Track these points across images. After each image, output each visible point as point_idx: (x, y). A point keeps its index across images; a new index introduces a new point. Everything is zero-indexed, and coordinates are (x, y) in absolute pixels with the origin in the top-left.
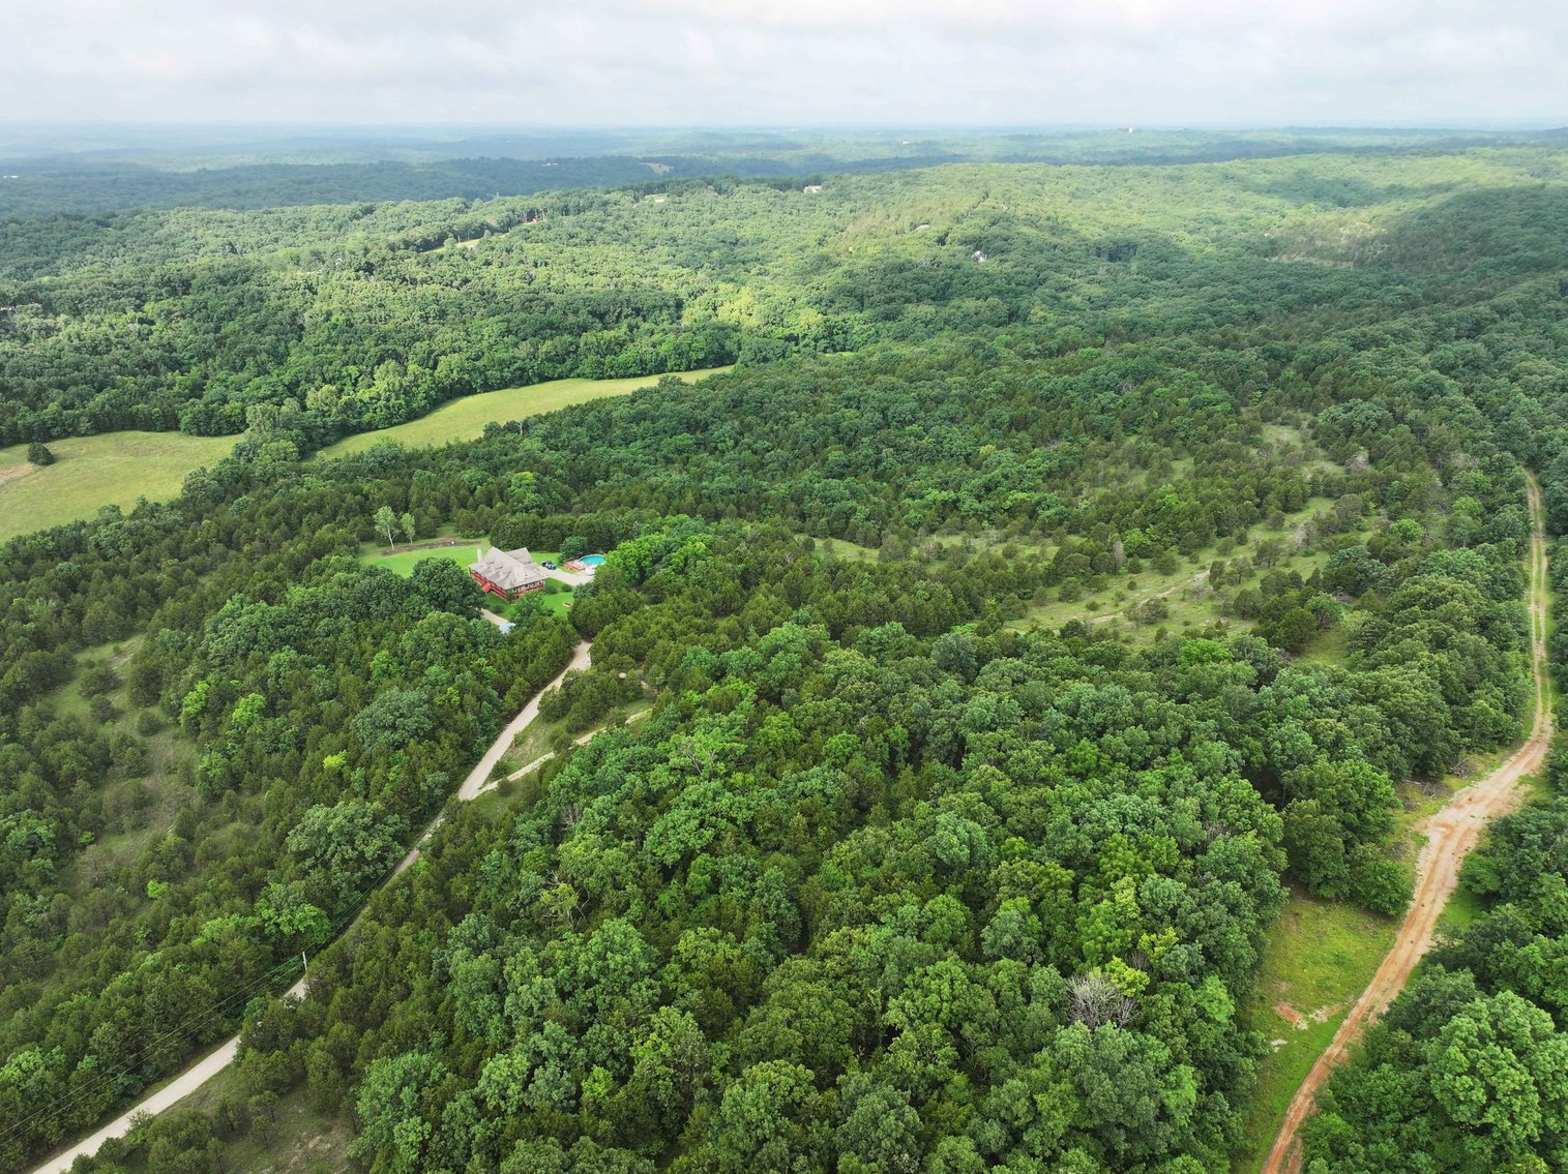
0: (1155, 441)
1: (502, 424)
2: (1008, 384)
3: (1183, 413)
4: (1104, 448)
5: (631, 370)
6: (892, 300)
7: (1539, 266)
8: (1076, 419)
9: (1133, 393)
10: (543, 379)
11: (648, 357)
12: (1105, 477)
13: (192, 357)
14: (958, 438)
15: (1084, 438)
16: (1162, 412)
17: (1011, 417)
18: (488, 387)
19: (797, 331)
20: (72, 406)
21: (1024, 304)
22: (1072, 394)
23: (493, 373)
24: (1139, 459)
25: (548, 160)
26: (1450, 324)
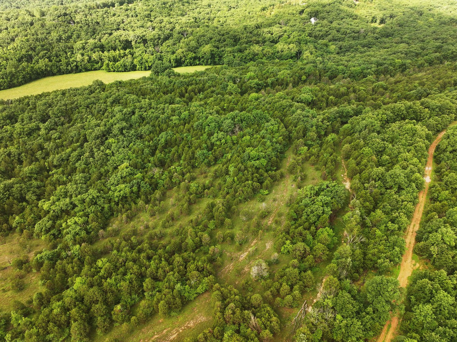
5: (120, 69)
10: (87, 70)
11: (127, 64)
18: (60, 72)
19: (200, 55)
23: (63, 67)
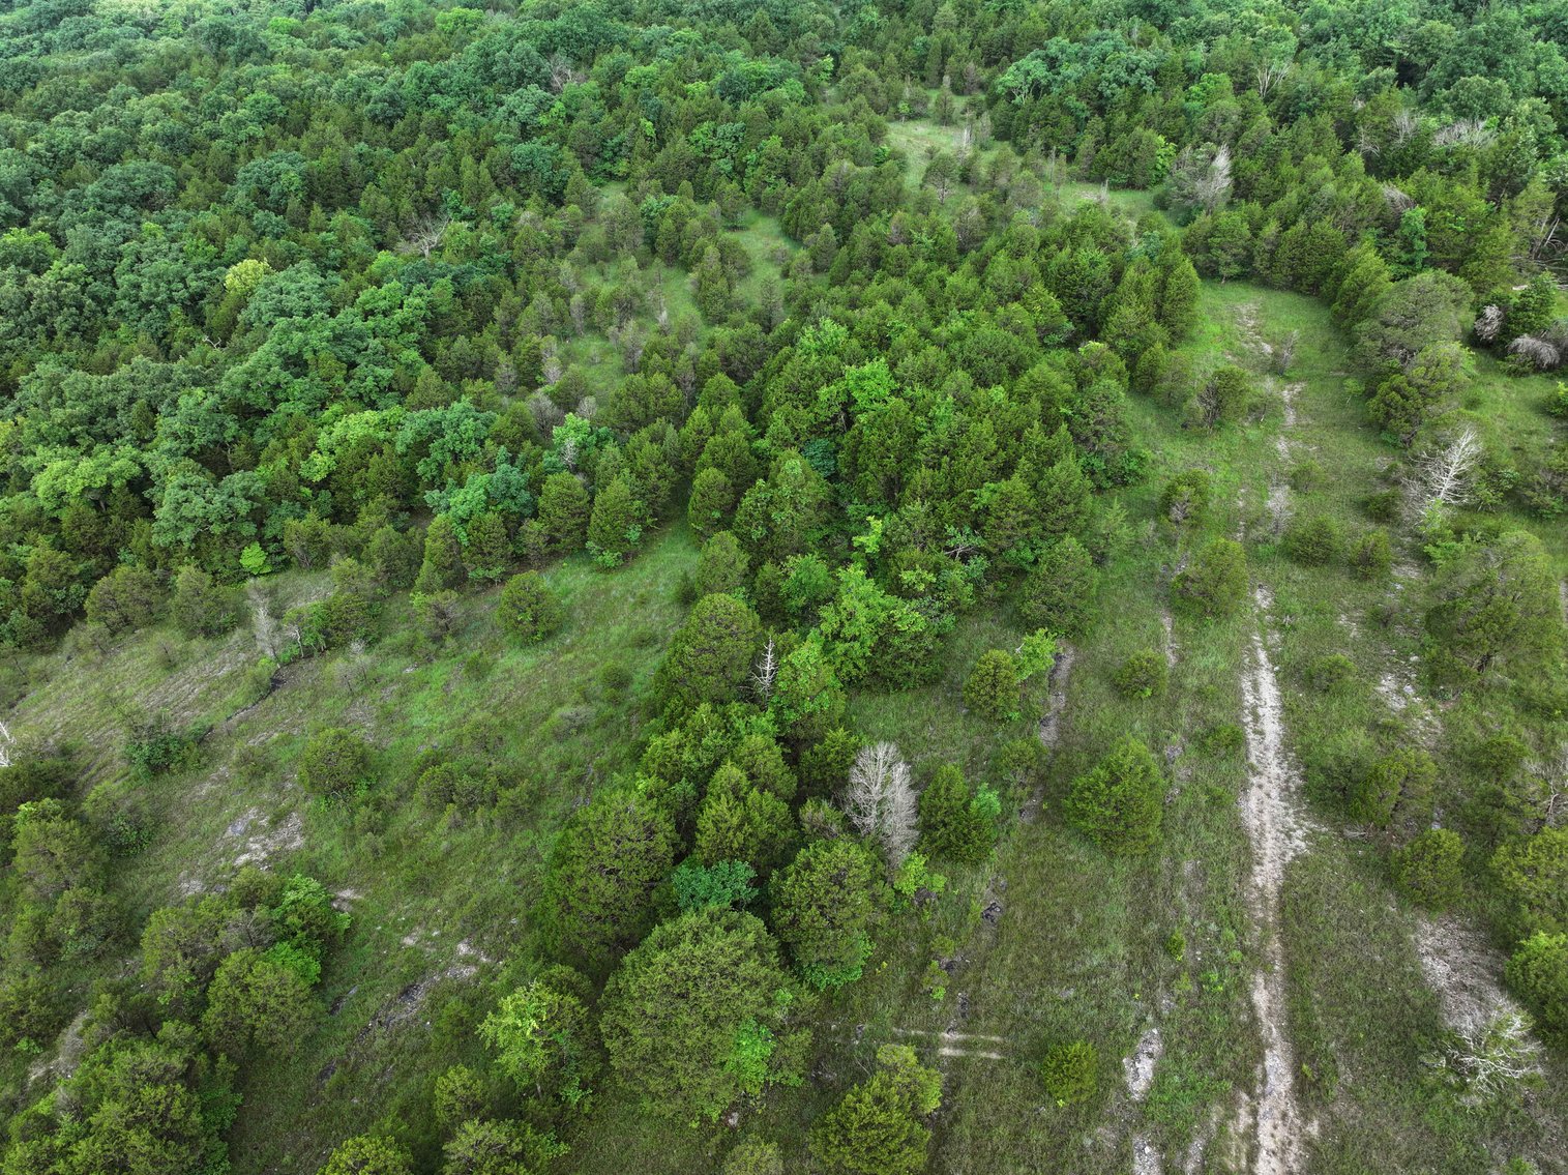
0: (670, 191)
2: (286, 98)
3: (713, 114)
4: (557, 223)
8: (468, 160)
9: (580, 86)
12: (589, 306)
15: (501, 205)
16: (660, 119)
17: (307, 177)
22: (445, 102)
24: (651, 241)
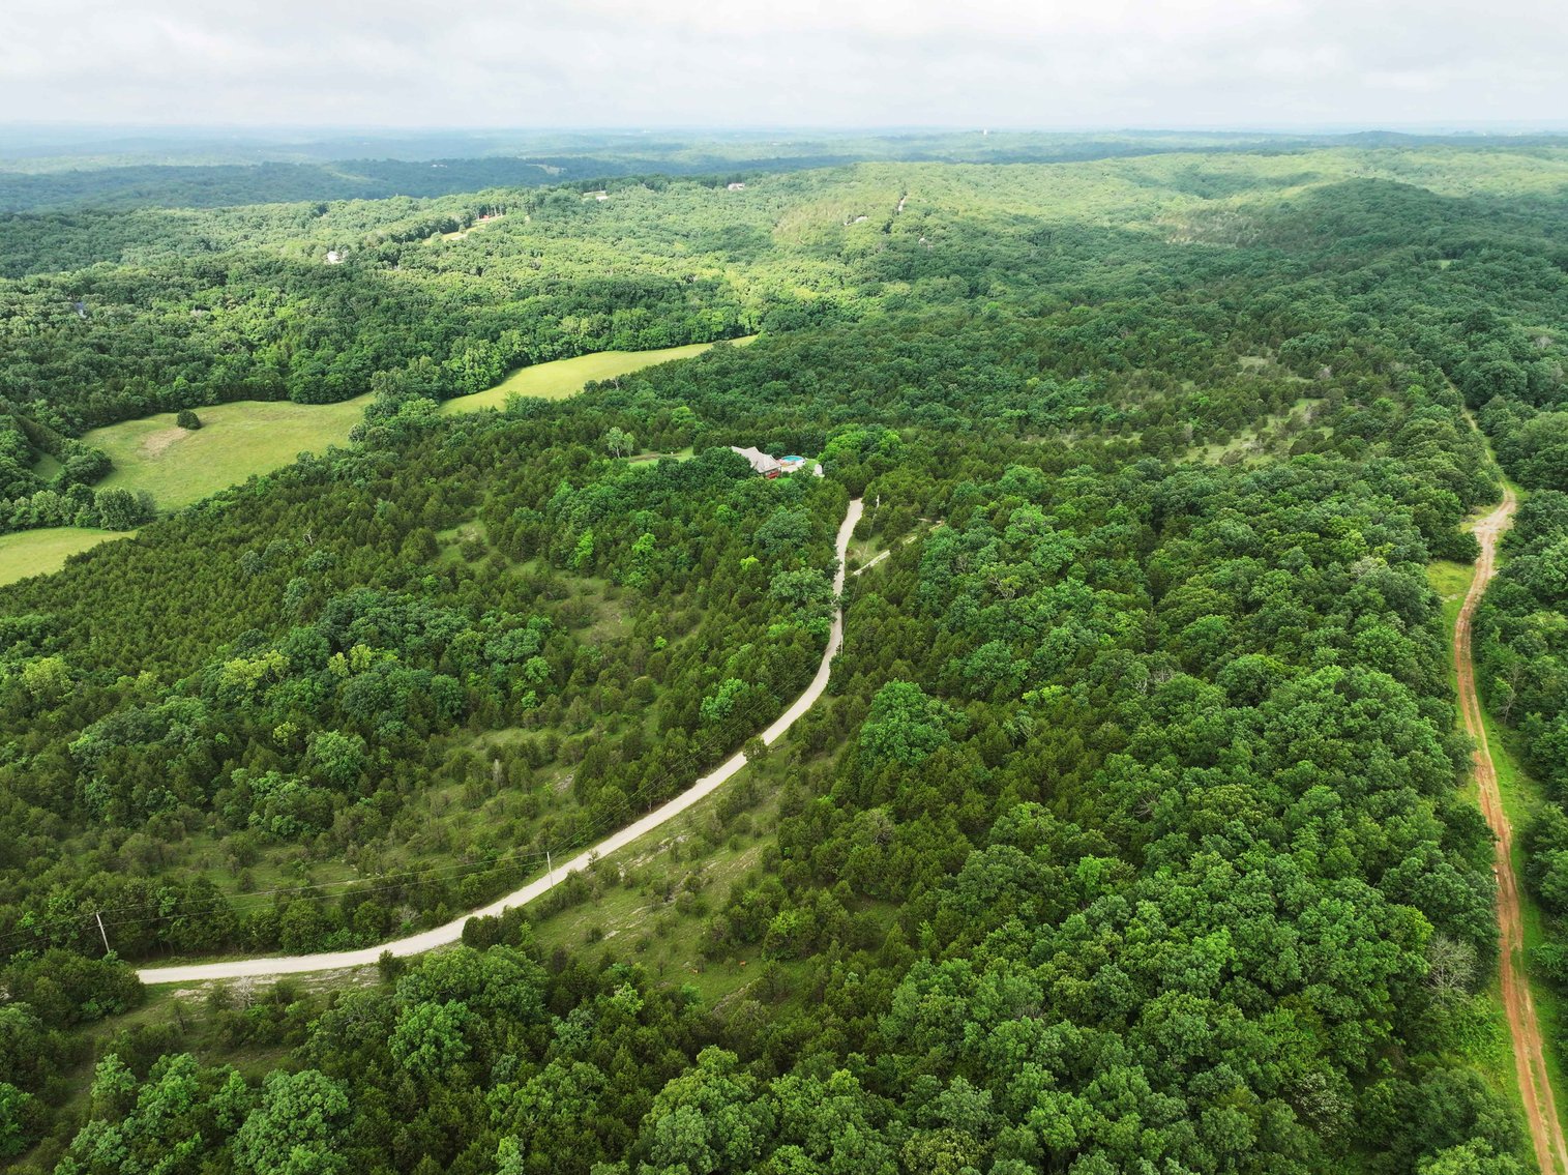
1: (599, 382)
6: (867, 280)
7: (1390, 243)
13: (260, 339)
14: (1006, 374)
20: (194, 380)
21: (982, 280)
23: (545, 347)
25: (433, 162)
26: (1346, 284)
